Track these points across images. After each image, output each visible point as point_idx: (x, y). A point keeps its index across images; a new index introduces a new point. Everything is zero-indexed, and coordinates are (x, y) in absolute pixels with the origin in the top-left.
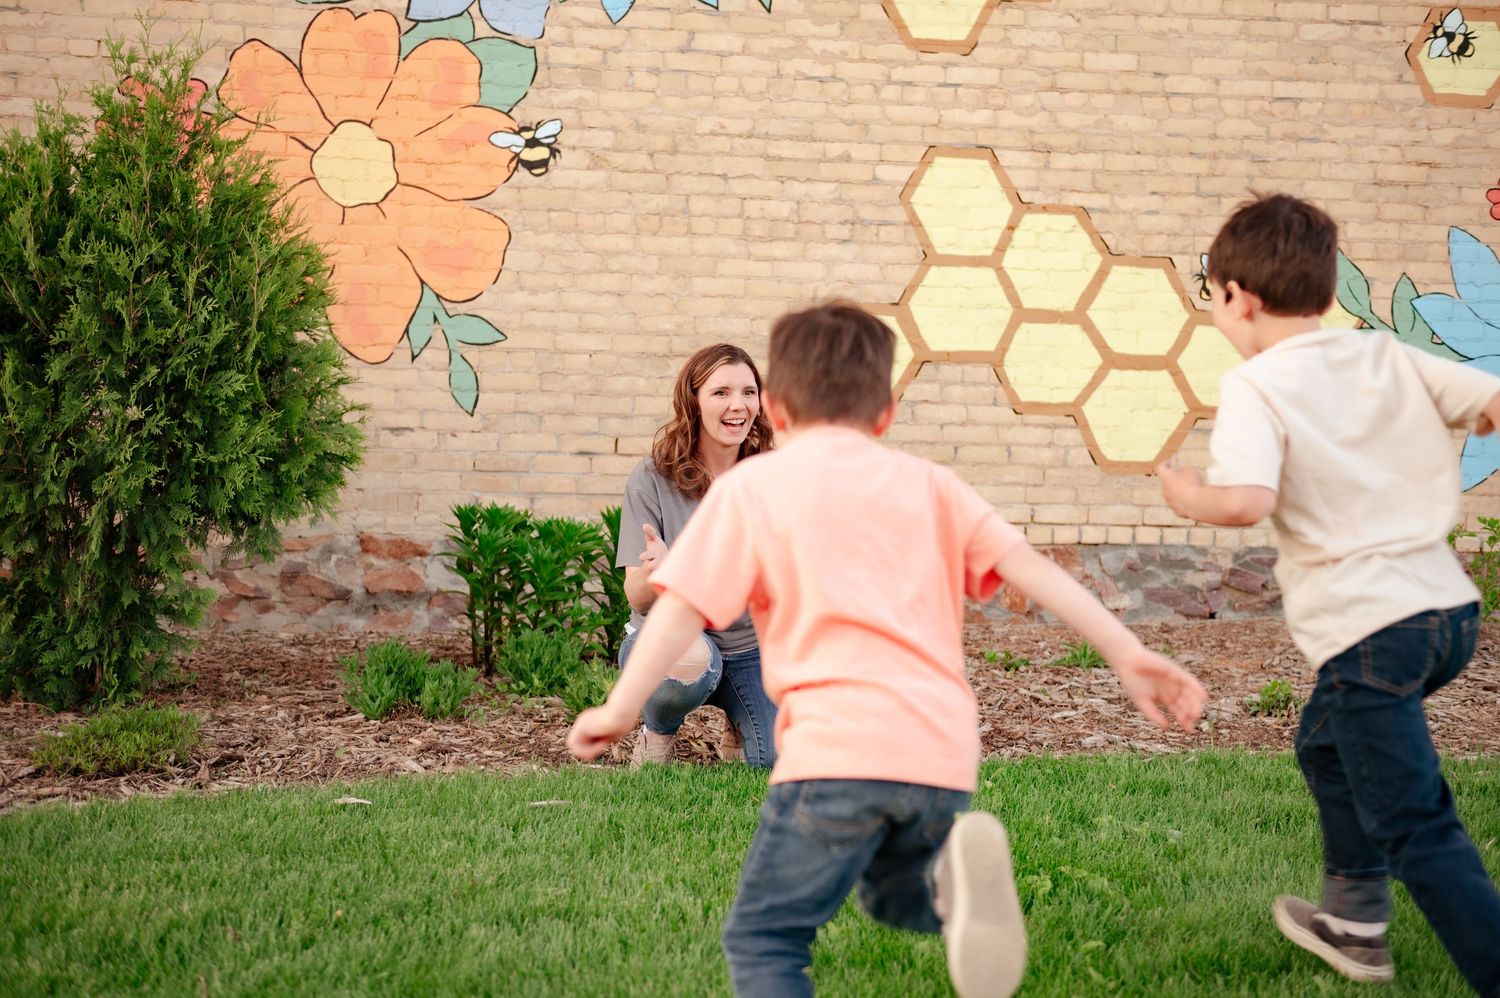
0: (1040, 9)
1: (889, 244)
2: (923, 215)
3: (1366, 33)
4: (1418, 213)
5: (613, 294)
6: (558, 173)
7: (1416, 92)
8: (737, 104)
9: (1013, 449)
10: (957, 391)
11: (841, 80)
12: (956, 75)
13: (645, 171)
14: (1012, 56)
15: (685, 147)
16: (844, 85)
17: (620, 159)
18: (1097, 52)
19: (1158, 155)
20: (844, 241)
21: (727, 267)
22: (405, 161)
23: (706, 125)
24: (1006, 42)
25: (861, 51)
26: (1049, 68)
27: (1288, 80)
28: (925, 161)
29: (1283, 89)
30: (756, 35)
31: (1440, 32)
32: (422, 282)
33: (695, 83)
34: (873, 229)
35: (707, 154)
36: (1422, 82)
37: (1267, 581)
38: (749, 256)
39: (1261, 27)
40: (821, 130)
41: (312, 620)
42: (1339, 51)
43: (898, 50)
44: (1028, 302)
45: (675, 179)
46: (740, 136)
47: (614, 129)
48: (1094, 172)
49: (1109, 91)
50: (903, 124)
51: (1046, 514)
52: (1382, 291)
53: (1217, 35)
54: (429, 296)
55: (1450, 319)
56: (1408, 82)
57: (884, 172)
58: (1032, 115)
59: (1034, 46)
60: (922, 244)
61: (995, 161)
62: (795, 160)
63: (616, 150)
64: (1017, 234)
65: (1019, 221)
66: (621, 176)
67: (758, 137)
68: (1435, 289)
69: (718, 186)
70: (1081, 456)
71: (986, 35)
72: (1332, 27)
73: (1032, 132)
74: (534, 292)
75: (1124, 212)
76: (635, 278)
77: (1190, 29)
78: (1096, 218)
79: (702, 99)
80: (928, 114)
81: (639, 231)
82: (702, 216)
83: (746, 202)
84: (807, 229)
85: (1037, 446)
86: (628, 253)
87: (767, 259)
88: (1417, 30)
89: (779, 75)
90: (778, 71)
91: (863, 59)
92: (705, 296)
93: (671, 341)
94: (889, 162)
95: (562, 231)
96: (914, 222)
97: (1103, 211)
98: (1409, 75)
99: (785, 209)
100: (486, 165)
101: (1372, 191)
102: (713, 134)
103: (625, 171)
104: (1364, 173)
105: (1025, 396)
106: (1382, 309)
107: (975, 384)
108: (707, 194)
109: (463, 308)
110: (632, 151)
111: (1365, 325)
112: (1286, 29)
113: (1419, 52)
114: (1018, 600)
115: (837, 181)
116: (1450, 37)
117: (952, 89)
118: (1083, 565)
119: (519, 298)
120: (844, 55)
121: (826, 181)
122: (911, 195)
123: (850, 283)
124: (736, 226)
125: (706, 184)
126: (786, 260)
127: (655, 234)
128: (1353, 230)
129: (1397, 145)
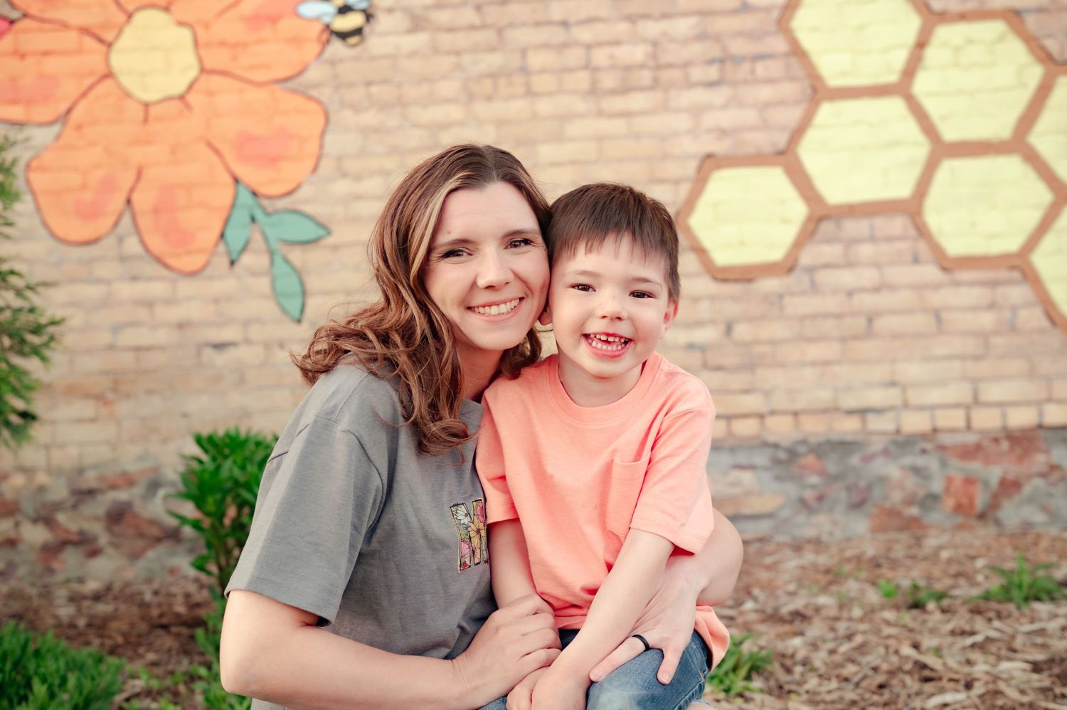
1: (770, 81)
2: (807, 40)
6: (376, 42)
9: (945, 315)
10: (866, 251)
13: (472, 28)
17: (443, 17)
20: (713, 84)
21: (574, 129)
22: (208, 45)
32: (236, 180)
34: (746, 66)
38: (600, 114)
41: (141, 564)
44: (950, 133)
45: (510, 34)
51: (994, 392)
54: (245, 197)
60: (809, 77)
63: (438, 6)
64: (929, 52)
65: (931, 35)
66: (446, 36)
69: (558, 35)
70: (1033, 318)
74: (358, 178)
78: (1032, 20)
81: (471, 98)
82: (542, 71)
83: (592, 50)
84: (667, 75)
85: (974, 309)
86: (461, 124)
87: (621, 115)
95: (384, 107)
96: (797, 52)
97: (1041, 10)
99: (638, 53)
100: (296, 41)
103: (450, 30)
105: (954, 247)
107: (889, 239)
108: (546, 46)
109: (281, 204)
110: (455, 6)
114: (965, 501)
115: (699, 13)
118: (1047, 452)
119: (342, 187)
121: (685, 14)
122: (790, 18)
123: (723, 133)
124: (581, 80)
125: (544, 34)
126: (644, 113)
127: (489, 98)
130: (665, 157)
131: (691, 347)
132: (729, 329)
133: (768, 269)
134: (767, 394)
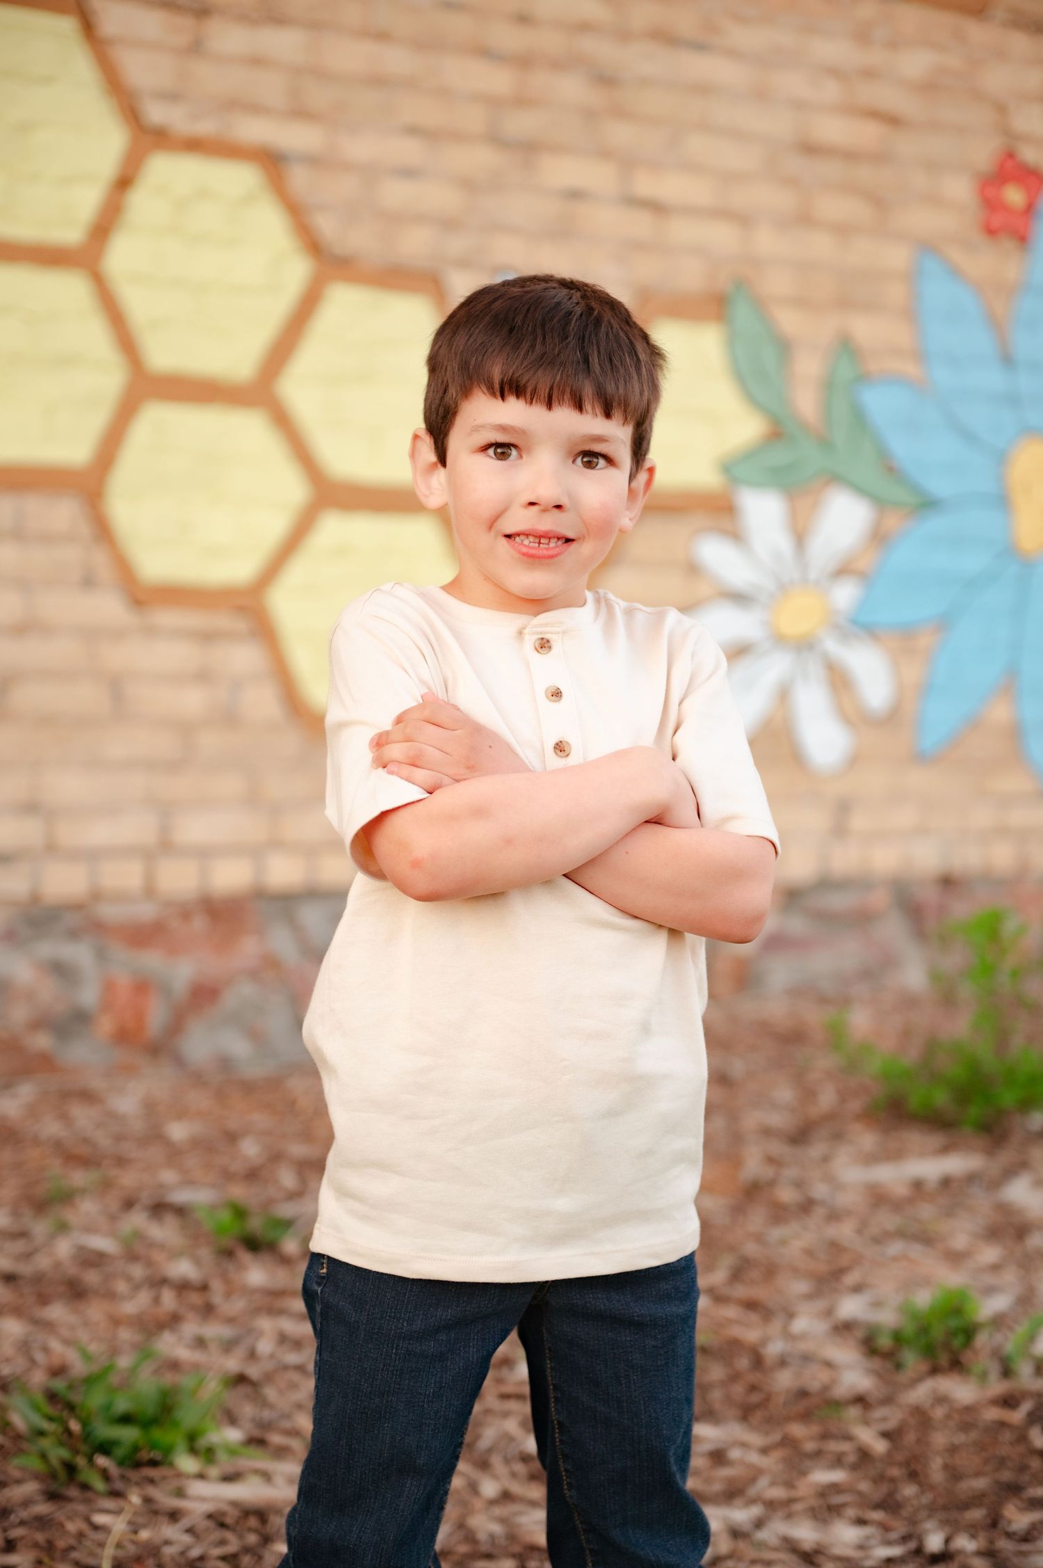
4: (868, 213)
9: (125, 687)
44: (160, 356)
48: (296, 71)
51: (192, 827)
61: (88, 28)
64: (136, 197)
65: (141, 168)
68: (890, 364)
70: (263, 702)
75: (352, 169)
85: (173, 680)
97: (314, 161)
101: (796, 162)
104: (784, 125)
105: (155, 566)
111: (779, 430)
114: (130, 1022)
118: (261, 934)
128: (766, 242)
129: (835, 72)
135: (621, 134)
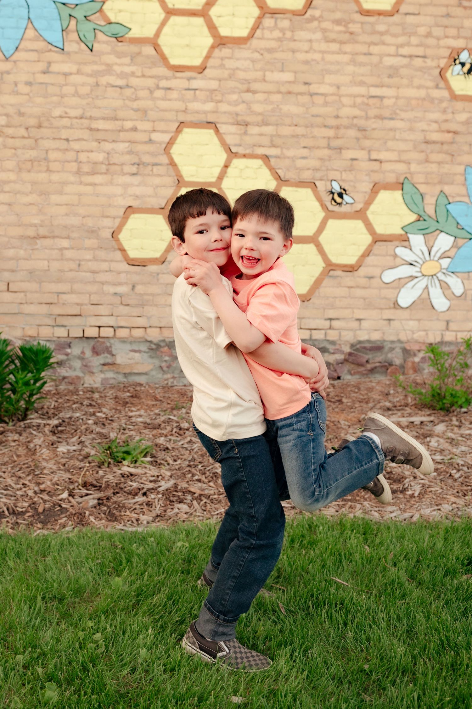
0: (241, 48)
1: (159, 175)
2: (177, 159)
3: (418, 62)
4: (448, 158)
5: (6, 204)
7: (446, 94)
8: (74, 101)
11: (132, 87)
12: (195, 84)
13: (24, 137)
14: (226, 73)
15: (45, 124)
16: (133, 90)
17: (10, 131)
18: (272, 71)
19: (307, 127)
20: (134, 174)
21: (69, 189)
23: (57, 112)
24: (222, 66)
25: (142, 72)
26: (246, 80)
27: (377, 86)
28: (178, 131)
29: (374, 91)
30: (85, 64)
31: (457, 62)
33: (51, 89)
34: (150, 168)
35: (58, 128)
36: (449, 88)
37: (369, 359)
38: (81, 183)
39: (361, 58)
40: (121, 114)
42: (403, 71)
43: (162, 71)
45: (41, 142)
46: (76, 118)
47: (7, 115)
48: (272, 136)
49: (279, 92)
50: (165, 111)
52: (430, 201)
53: (338, 63)
55: (466, 216)
56: (441, 88)
57: (155, 136)
58: (237, 105)
59: (237, 69)
60: (177, 176)
61: (217, 131)
62: (106, 130)
63: (8, 126)
64: (229, 170)
65: (231, 162)
66: (11, 140)
67: (86, 118)
68: (458, 199)
69: (64, 145)
71: (211, 62)
72: (400, 59)
73: (237, 114)
75: (288, 158)
76: (18, 196)
77: (323, 59)
78: (273, 161)
79: (55, 99)
80: (179, 105)
81: (20, 170)
82: (55, 161)
83: (79, 153)
84: (113, 168)
86: (14, 182)
87: (91, 184)
88: (445, 61)
89: (97, 85)
90: (97, 83)
91: (143, 76)
92: (57, 205)
93: (38, 230)
94: (158, 131)
96: (172, 164)
97: (277, 157)
98: (442, 84)
99: (101, 157)
101: (424, 146)
102: (61, 117)
103: (12, 138)
104: (419, 137)
106: (430, 210)
108: (58, 149)
110: (16, 127)
111: (421, 219)
112: (375, 59)
113: (446, 72)
115: (129, 142)
116: (463, 64)
117: (192, 92)
120: (133, 74)
121: (123, 142)
122: (170, 149)
123: (137, 197)
124: (74, 166)
125: (57, 144)
126: (101, 185)
127: (29, 171)
128: (414, 167)
129: (436, 122)
130: (110, 205)
131: (116, 294)
132: (134, 287)
133: (153, 261)
134: (149, 318)
135: (367, 143)
